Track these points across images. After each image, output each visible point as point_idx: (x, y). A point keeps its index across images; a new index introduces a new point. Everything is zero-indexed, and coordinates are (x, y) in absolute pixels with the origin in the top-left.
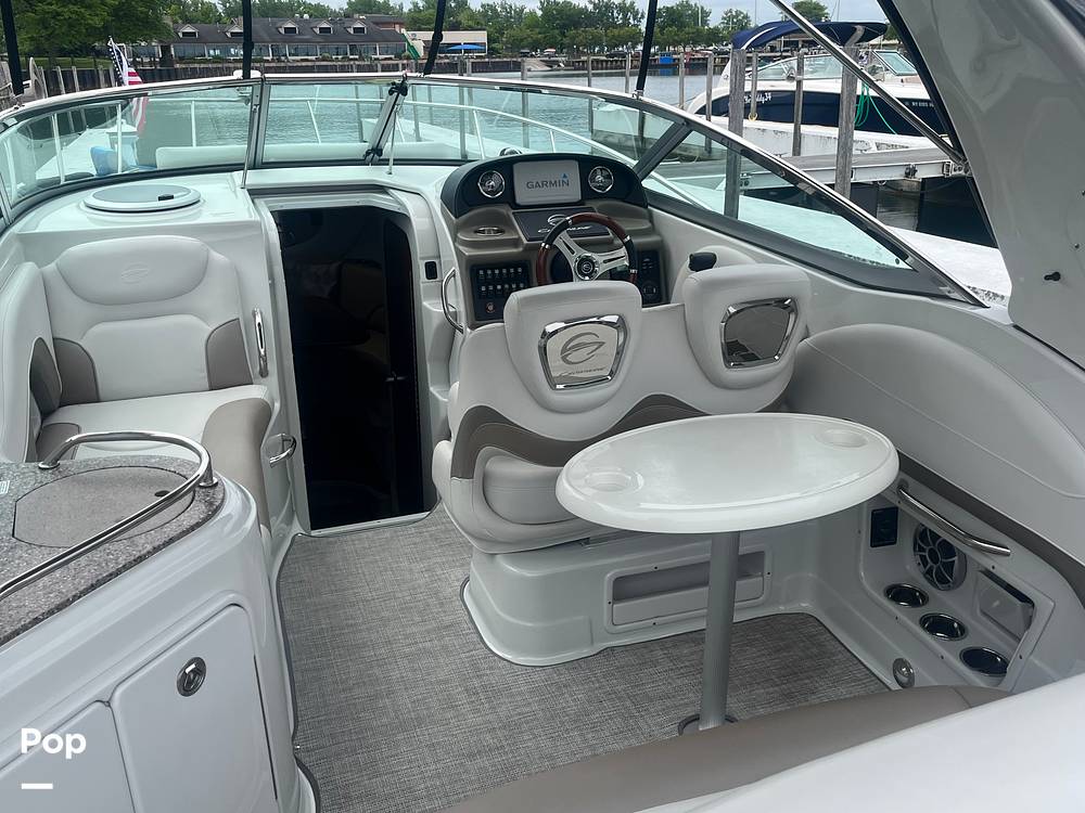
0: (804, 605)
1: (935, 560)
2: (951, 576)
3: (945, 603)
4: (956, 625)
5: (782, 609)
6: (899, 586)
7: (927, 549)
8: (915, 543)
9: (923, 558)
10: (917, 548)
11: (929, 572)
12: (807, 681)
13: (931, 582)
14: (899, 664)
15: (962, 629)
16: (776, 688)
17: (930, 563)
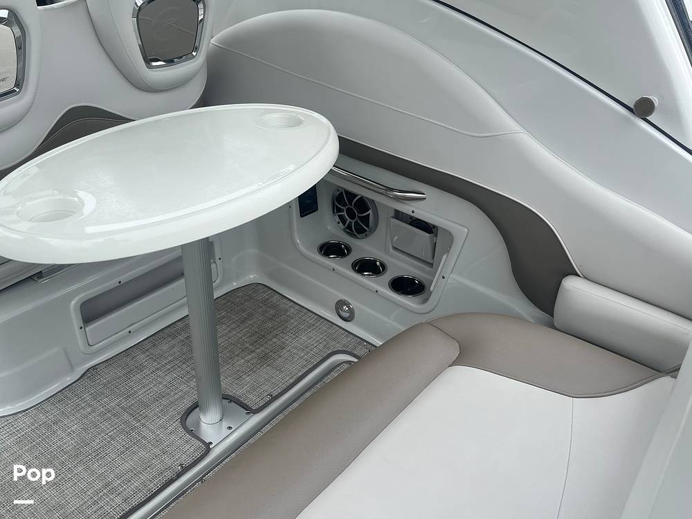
0: (252, 276)
1: (352, 216)
2: (368, 226)
3: (364, 248)
4: (378, 263)
5: (235, 285)
6: (328, 243)
7: (345, 208)
8: (334, 206)
9: (341, 217)
10: (336, 210)
11: (349, 227)
12: (275, 340)
13: (351, 234)
14: (340, 304)
15: (383, 265)
16: (253, 354)
17: (349, 220)
